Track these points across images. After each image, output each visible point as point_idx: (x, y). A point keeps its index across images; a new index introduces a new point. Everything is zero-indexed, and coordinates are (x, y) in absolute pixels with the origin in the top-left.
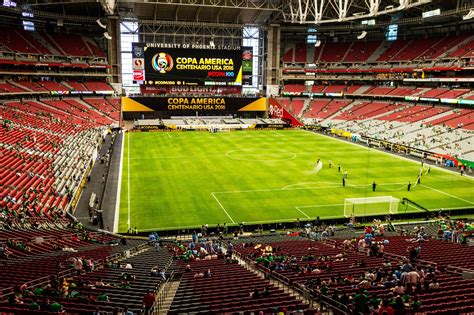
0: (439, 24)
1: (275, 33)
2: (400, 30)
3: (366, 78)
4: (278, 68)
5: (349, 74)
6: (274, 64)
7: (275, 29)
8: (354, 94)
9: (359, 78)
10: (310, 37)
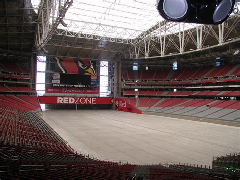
0: (197, 62)
1: (119, 64)
2: (178, 65)
3: (166, 87)
4: (120, 82)
5: (158, 85)
6: (118, 80)
7: (119, 62)
8: (161, 95)
9: (162, 87)
10: (134, 67)
